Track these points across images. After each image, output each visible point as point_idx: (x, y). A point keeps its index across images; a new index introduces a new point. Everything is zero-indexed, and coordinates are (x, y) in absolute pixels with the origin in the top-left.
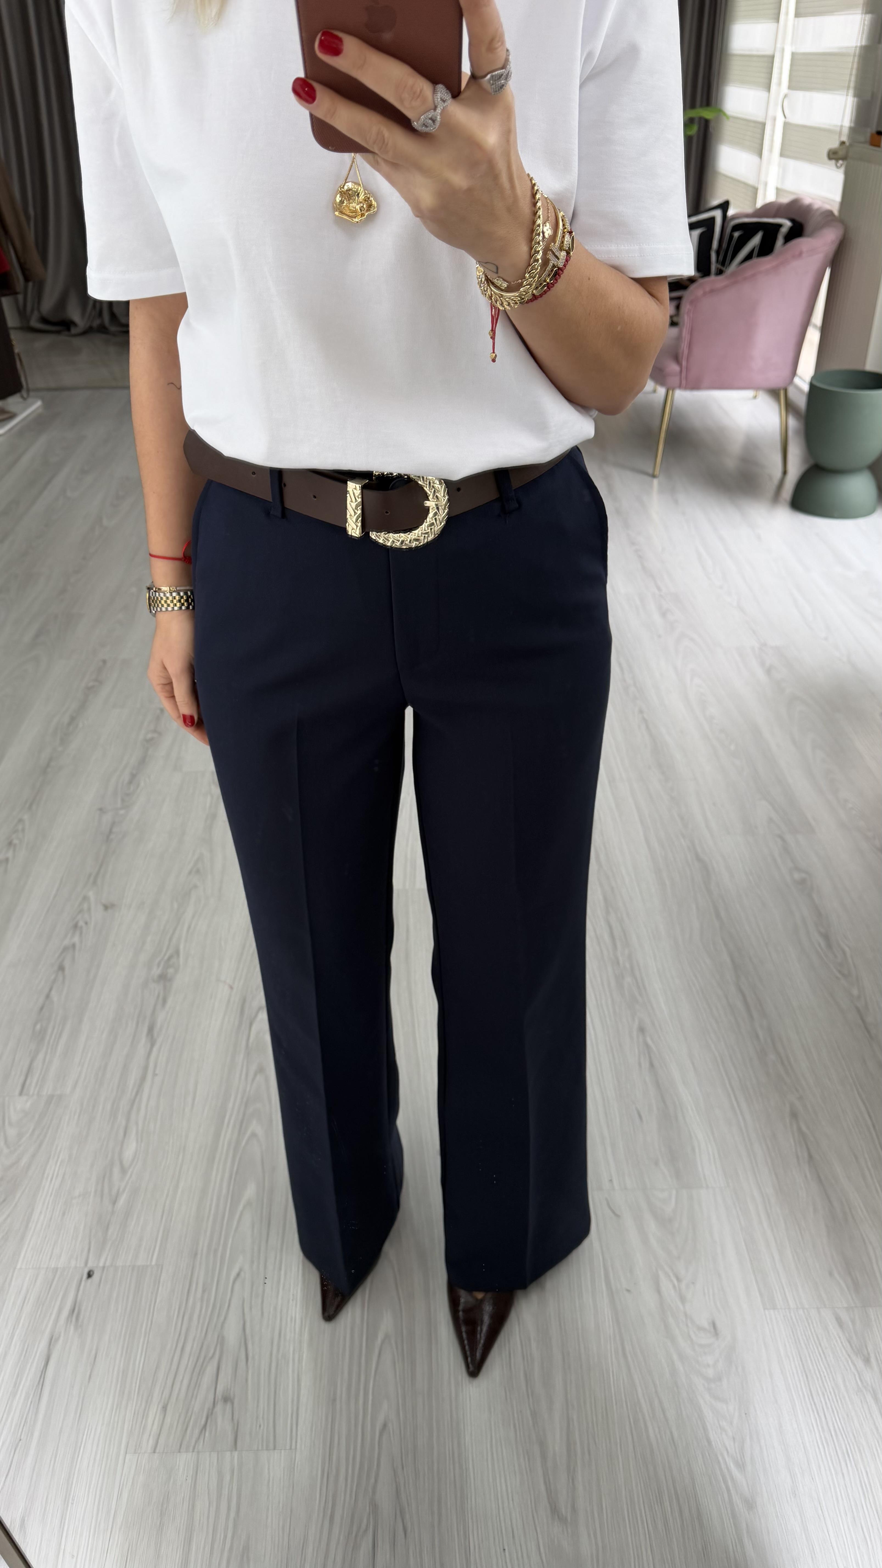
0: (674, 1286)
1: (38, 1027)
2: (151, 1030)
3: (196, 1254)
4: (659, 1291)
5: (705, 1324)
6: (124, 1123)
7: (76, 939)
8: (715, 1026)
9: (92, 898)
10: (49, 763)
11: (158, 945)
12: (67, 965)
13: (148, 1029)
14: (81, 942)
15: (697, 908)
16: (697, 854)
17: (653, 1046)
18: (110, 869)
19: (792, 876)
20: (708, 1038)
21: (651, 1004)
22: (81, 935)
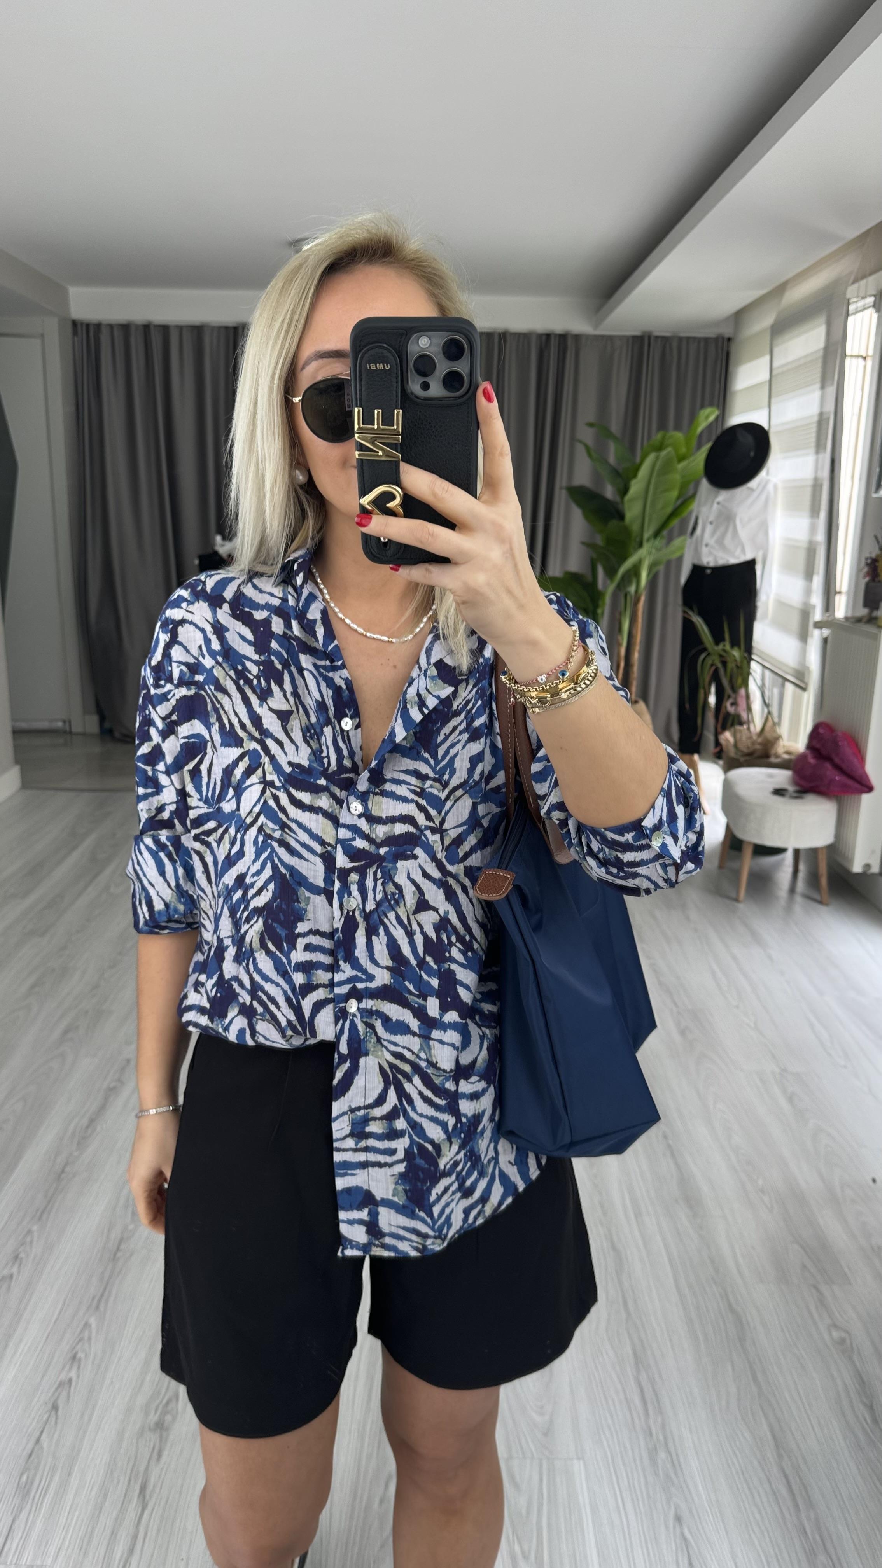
1: (24, 1478)
2: (143, 1489)
7: (73, 1373)
8: (758, 1517)
9: (94, 1326)
10: (64, 1167)
11: (157, 1385)
12: (61, 1404)
13: (141, 1487)
14: (78, 1377)
15: (733, 1369)
16: (730, 1305)
17: (692, 1541)
18: (114, 1292)
19: (830, 1335)
20: (751, 1532)
21: (688, 1486)
22: (79, 1368)
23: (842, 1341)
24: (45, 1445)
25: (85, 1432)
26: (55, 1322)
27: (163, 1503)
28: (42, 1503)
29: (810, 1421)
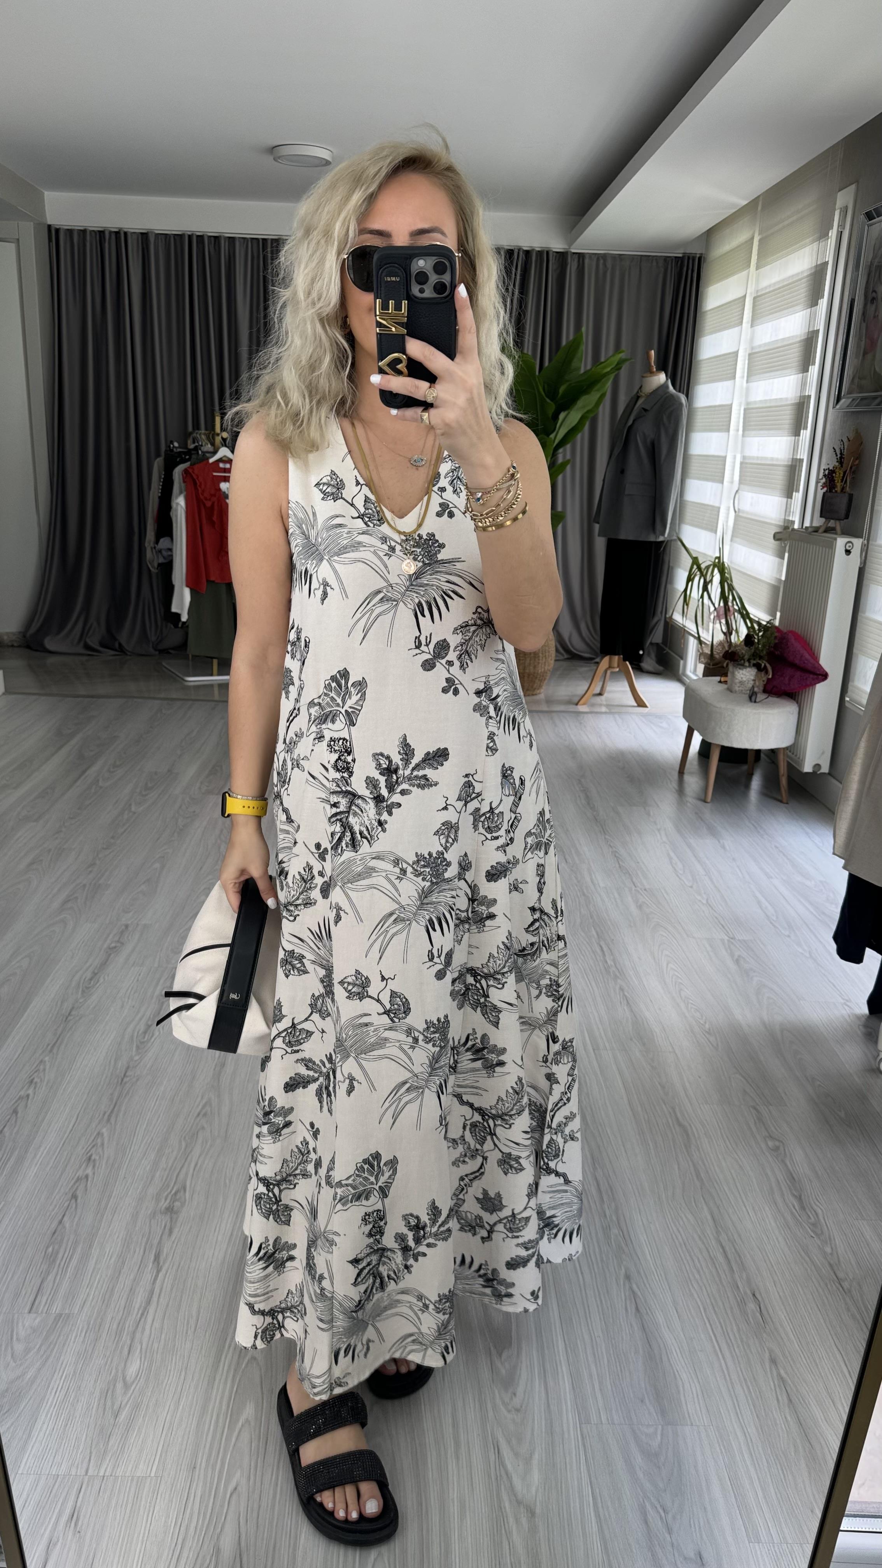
0: (661, 1518)
1: (50, 1249)
2: (157, 1257)
3: (195, 1468)
4: (646, 1522)
5: (692, 1555)
6: (129, 1342)
7: (89, 1171)
8: (697, 1276)
9: (105, 1135)
10: (70, 1012)
11: (166, 1180)
12: (79, 1194)
13: (155, 1255)
14: (94, 1174)
15: (679, 1168)
16: (677, 1119)
17: (639, 1293)
18: (123, 1108)
19: (767, 1145)
20: (691, 1287)
21: (636, 1254)
22: (94, 1167)
23: (776, 1149)
24: (67, 1225)
25: (102, 1216)
26: (70, 1133)
27: (175, 1268)
28: (67, 1267)
29: (745, 1207)
